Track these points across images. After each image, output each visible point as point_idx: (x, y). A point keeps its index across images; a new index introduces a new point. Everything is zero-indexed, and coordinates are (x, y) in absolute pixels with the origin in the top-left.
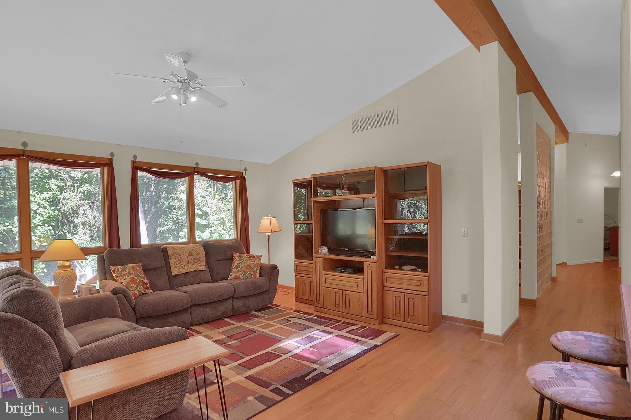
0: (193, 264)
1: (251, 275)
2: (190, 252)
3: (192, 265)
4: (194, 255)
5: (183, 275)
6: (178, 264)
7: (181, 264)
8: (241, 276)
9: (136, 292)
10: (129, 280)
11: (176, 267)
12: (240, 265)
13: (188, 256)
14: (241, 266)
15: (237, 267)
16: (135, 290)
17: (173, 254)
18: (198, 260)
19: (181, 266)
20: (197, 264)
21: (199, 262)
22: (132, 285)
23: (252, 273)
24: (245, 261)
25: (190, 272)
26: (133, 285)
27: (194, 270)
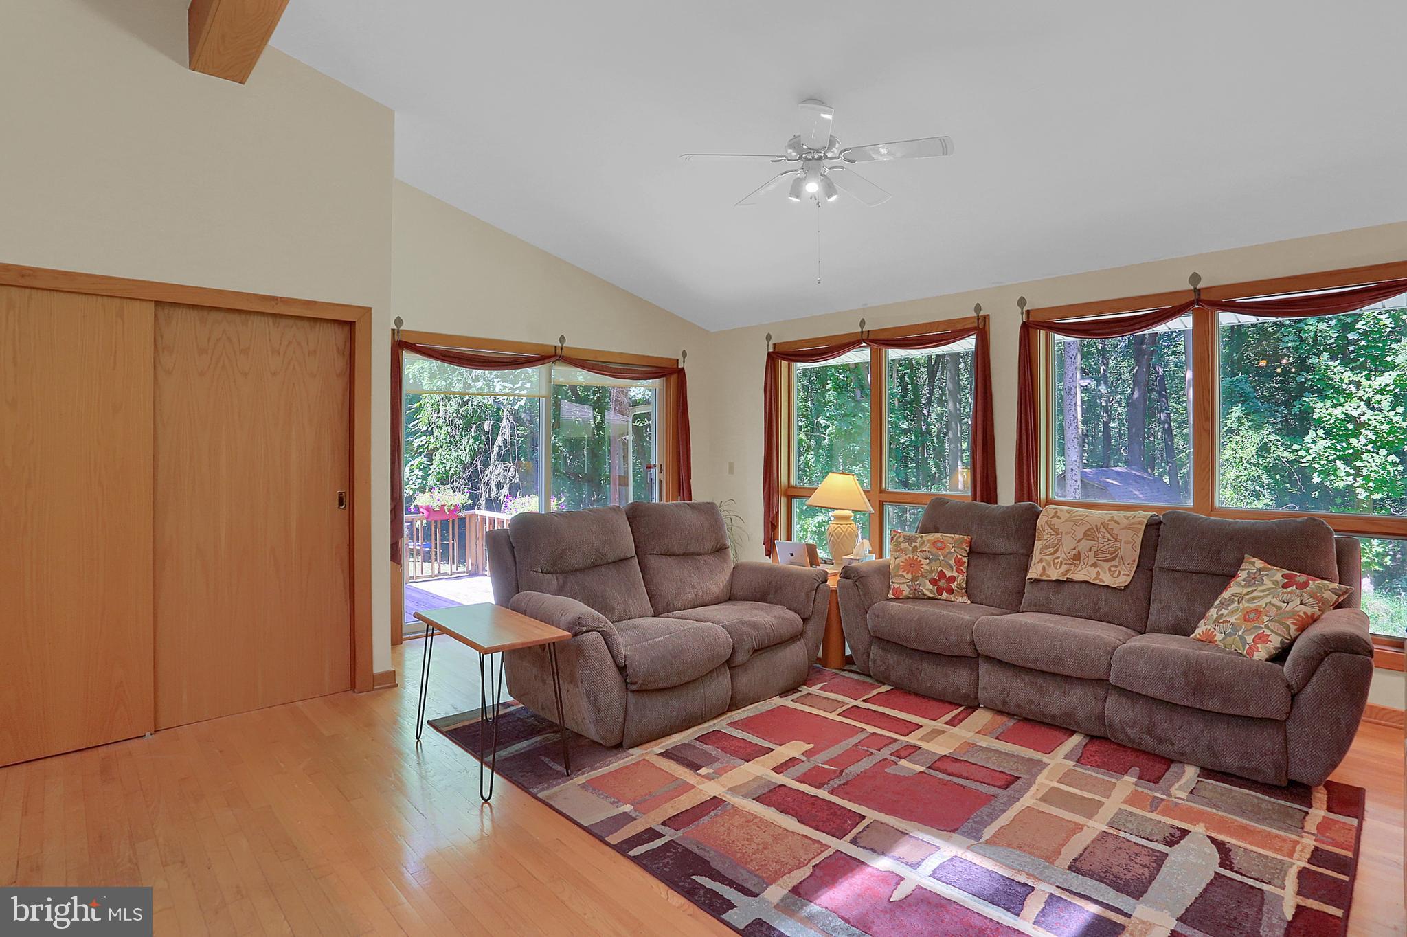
0: (1095, 565)
1: (1244, 642)
2: (1088, 530)
3: (1091, 566)
4: (1101, 540)
5: (1053, 585)
6: (1048, 555)
7: (1056, 555)
8: (1219, 637)
9: (904, 587)
10: (903, 562)
11: (1041, 561)
12: (1233, 602)
13: (1080, 540)
14: (1236, 603)
15: (1224, 605)
16: (903, 583)
17: (1047, 527)
18: (1113, 557)
19: (1053, 561)
20: (1106, 565)
21: (1116, 562)
22: (901, 573)
23: (1250, 639)
24: (1259, 591)
25: (1069, 581)
26: (905, 574)
27: (1082, 580)
